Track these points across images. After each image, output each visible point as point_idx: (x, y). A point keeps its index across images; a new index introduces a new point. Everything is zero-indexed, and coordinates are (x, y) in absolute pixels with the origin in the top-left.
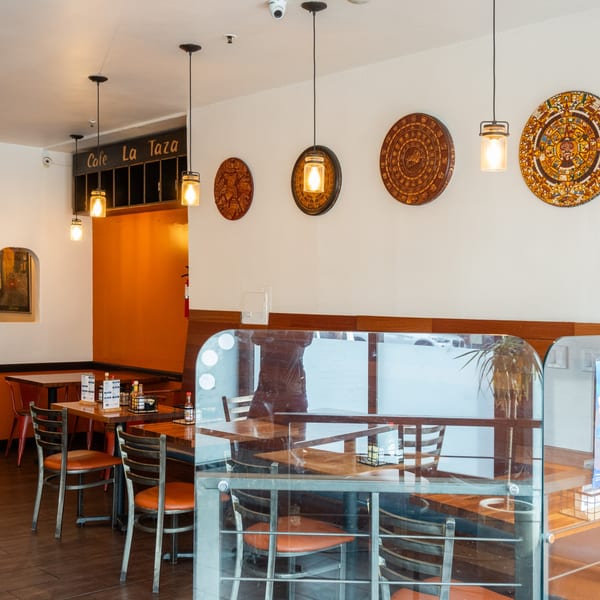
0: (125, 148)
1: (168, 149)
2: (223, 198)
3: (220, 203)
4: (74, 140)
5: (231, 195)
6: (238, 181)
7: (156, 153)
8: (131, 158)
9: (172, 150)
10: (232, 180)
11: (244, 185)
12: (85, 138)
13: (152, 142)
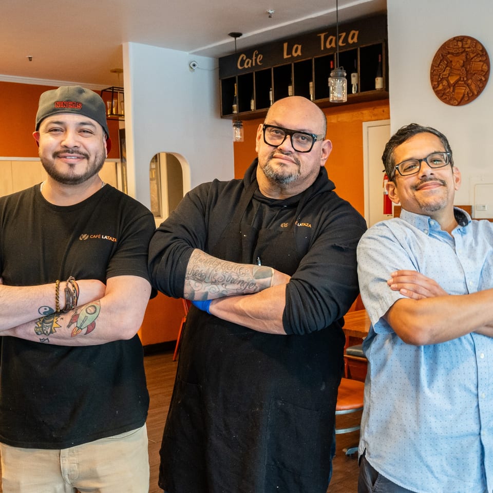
0: (285, 45)
1: (345, 40)
2: (445, 83)
3: (441, 87)
4: (233, 39)
5: (457, 78)
6: (468, 61)
7: (328, 46)
8: (295, 55)
9: (350, 41)
10: (458, 62)
11: (477, 65)
12: (244, 36)
13: (322, 36)
